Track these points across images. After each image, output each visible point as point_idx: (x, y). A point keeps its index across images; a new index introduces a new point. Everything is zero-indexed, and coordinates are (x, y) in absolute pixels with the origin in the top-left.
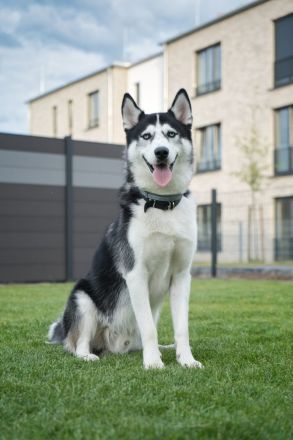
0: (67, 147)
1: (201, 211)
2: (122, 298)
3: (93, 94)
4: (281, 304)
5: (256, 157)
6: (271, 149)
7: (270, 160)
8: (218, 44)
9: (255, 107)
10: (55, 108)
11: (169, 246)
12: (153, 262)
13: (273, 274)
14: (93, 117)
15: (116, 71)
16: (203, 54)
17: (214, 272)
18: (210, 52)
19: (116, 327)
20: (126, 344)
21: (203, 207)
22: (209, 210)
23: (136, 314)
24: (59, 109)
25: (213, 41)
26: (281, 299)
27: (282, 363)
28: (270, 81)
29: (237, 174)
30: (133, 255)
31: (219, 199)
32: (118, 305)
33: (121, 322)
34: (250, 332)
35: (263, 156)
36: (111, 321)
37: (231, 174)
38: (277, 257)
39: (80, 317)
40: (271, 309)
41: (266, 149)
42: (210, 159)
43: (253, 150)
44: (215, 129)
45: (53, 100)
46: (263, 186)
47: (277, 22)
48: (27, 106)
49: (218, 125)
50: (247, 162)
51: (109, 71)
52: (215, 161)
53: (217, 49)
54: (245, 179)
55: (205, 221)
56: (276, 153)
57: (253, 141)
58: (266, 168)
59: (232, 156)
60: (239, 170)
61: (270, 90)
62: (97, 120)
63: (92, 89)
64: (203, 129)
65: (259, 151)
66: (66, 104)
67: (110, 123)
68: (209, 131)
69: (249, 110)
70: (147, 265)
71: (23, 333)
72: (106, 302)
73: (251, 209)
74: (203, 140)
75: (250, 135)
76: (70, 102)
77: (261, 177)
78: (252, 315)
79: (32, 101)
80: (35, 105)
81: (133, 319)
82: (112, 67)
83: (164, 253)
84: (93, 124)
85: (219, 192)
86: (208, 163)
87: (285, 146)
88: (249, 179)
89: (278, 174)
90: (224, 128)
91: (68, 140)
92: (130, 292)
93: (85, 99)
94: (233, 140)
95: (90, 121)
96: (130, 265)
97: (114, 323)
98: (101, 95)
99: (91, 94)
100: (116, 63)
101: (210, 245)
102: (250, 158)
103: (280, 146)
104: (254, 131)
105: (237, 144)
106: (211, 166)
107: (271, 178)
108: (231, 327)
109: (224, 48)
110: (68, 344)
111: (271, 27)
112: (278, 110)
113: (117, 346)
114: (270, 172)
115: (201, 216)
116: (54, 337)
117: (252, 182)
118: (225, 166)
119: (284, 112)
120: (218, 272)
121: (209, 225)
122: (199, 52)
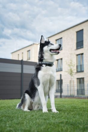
0: (22, 63)
1: (57, 82)
2: (37, 94)
3: (29, 51)
4: (80, 102)
5: (72, 67)
6: (76, 65)
7: (75, 68)
8: (61, 38)
9: (71, 54)
10: (18, 55)
11: (49, 78)
12: (45, 83)
13: (77, 97)
14: (29, 57)
15: (35, 45)
16: (58, 41)
17: (61, 96)
18: (59, 40)
19: (35, 102)
20: (38, 107)
21: (58, 81)
22: (59, 81)
23: (41, 98)
24: (20, 55)
25: (60, 37)
26: (80, 101)
27: (81, 112)
28: (75, 48)
29: (67, 72)
30: (39, 82)
31: (62, 78)
32: (36, 96)
33: (36, 101)
34: (71, 107)
35: (73, 67)
36: (34, 101)
37: (65, 71)
38: (78, 94)
39: (26, 100)
40: (77, 103)
41: (74, 65)
42: (60, 68)
43: (71, 65)
44: (61, 60)
45: (18, 53)
46: (74, 75)
47: (77, 32)
48: (11, 54)
49: (62, 59)
50: (69, 68)
51: (33, 45)
52: (61, 69)
53: (61, 39)
54: (69, 73)
55: (58, 84)
56: (77, 66)
57: (71, 63)
58: (74, 70)
59: (65, 67)
60: (67, 71)
61: (75, 50)
62: (30, 58)
63: (29, 50)
64: (58, 60)
65: (72, 66)
66: (21, 54)
67: (33, 58)
68: (59, 61)
69: (70, 55)
70: (43, 84)
71: (9, 107)
72: (32, 95)
73: (70, 81)
74: (58, 63)
75: (70, 61)
76: (23, 53)
77: (73, 72)
78: (72, 104)
79: (12, 53)
80: (13, 54)
81: (40, 100)
82: (34, 44)
83: (48, 80)
84: (29, 59)
85: (62, 75)
86: (59, 69)
87: (79, 64)
88: (70, 73)
89: (78, 72)
90: (63, 59)
91: (22, 61)
92: (39, 92)
93: (27, 52)
94: (66, 63)
95: (28, 58)
96: (39, 84)
97: (35, 101)
98: (31, 52)
99: (28, 51)
100: (35, 43)
101: (60, 91)
102: (70, 67)
103: (78, 65)
104: (71, 60)
105: (67, 64)
106: (60, 70)
107: (76, 73)
108: (66, 106)
109: (63, 39)
110: (22, 107)
111: (75, 33)
112: (77, 55)
113: (35, 108)
114: (75, 71)
115: (57, 83)
116: (18, 107)
117: (71, 74)
118: (63, 70)
119: (79, 56)
120: (62, 97)
121: (59, 85)
122: (56, 40)
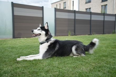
3: (65, 3)
10: (57, 5)
45: (57, 4)
76: (60, 4)
79: (52, 4)
84: (65, 8)
